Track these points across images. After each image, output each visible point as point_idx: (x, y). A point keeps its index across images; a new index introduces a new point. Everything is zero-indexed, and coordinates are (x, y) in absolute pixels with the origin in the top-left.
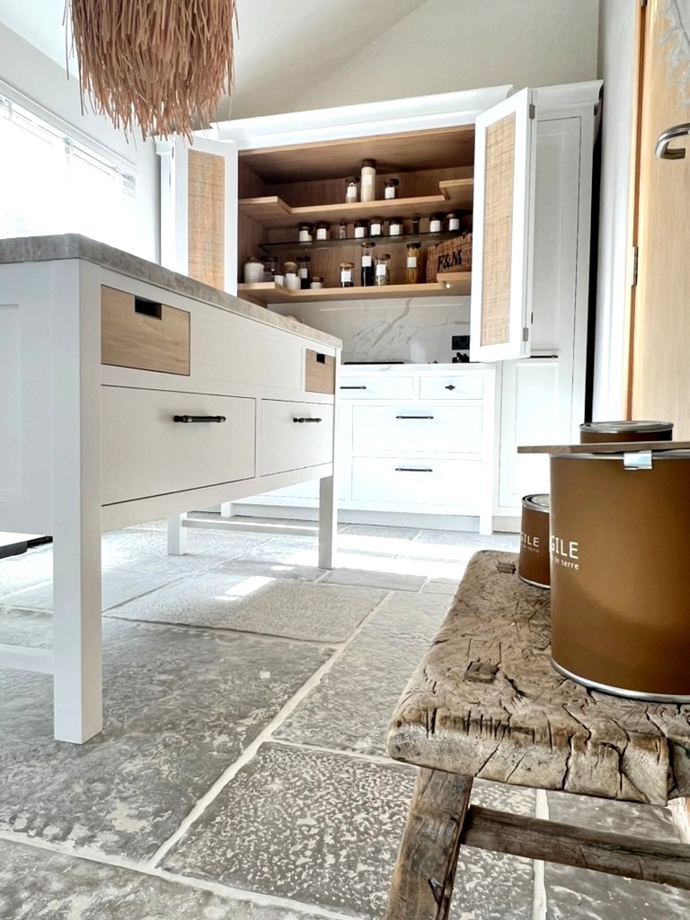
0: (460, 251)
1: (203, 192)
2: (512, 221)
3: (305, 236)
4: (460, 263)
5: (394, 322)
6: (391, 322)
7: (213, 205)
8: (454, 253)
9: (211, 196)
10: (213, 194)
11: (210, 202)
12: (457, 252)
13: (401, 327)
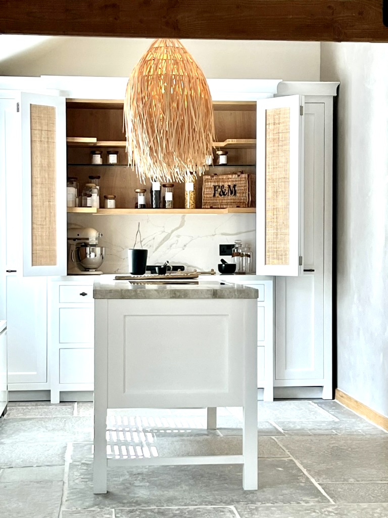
0: (235, 186)
1: (41, 138)
2: (289, 182)
3: (98, 159)
4: (235, 194)
5: (173, 231)
6: (170, 232)
7: (48, 147)
8: (229, 186)
9: (47, 140)
10: (48, 138)
11: (46, 145)
12: (232, 186)
13: (178, 236)
